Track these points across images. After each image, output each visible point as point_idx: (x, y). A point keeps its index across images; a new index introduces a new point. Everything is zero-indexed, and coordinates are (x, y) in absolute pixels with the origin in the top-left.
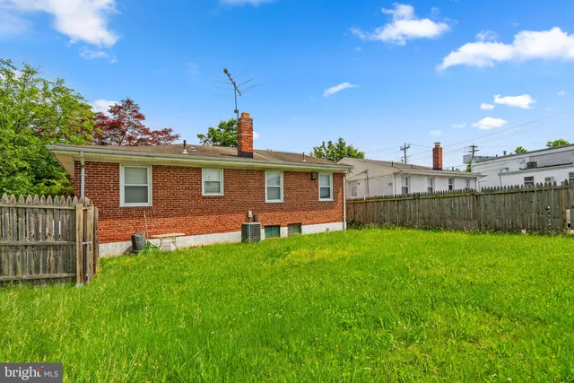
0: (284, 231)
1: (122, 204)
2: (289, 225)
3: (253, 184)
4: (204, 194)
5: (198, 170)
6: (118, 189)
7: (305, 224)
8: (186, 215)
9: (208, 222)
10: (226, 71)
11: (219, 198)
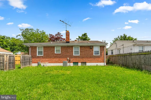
0: (80, 64)
1: (37, 55)
2: (81, 62)
3: (69, 50)
4: (55, 53)
5: (54, 47)
6: (36, 52)
7: (88, 62)
8: (51, 58)
9: (56, 60)
10: (60, 21)
11: (60, 54)
